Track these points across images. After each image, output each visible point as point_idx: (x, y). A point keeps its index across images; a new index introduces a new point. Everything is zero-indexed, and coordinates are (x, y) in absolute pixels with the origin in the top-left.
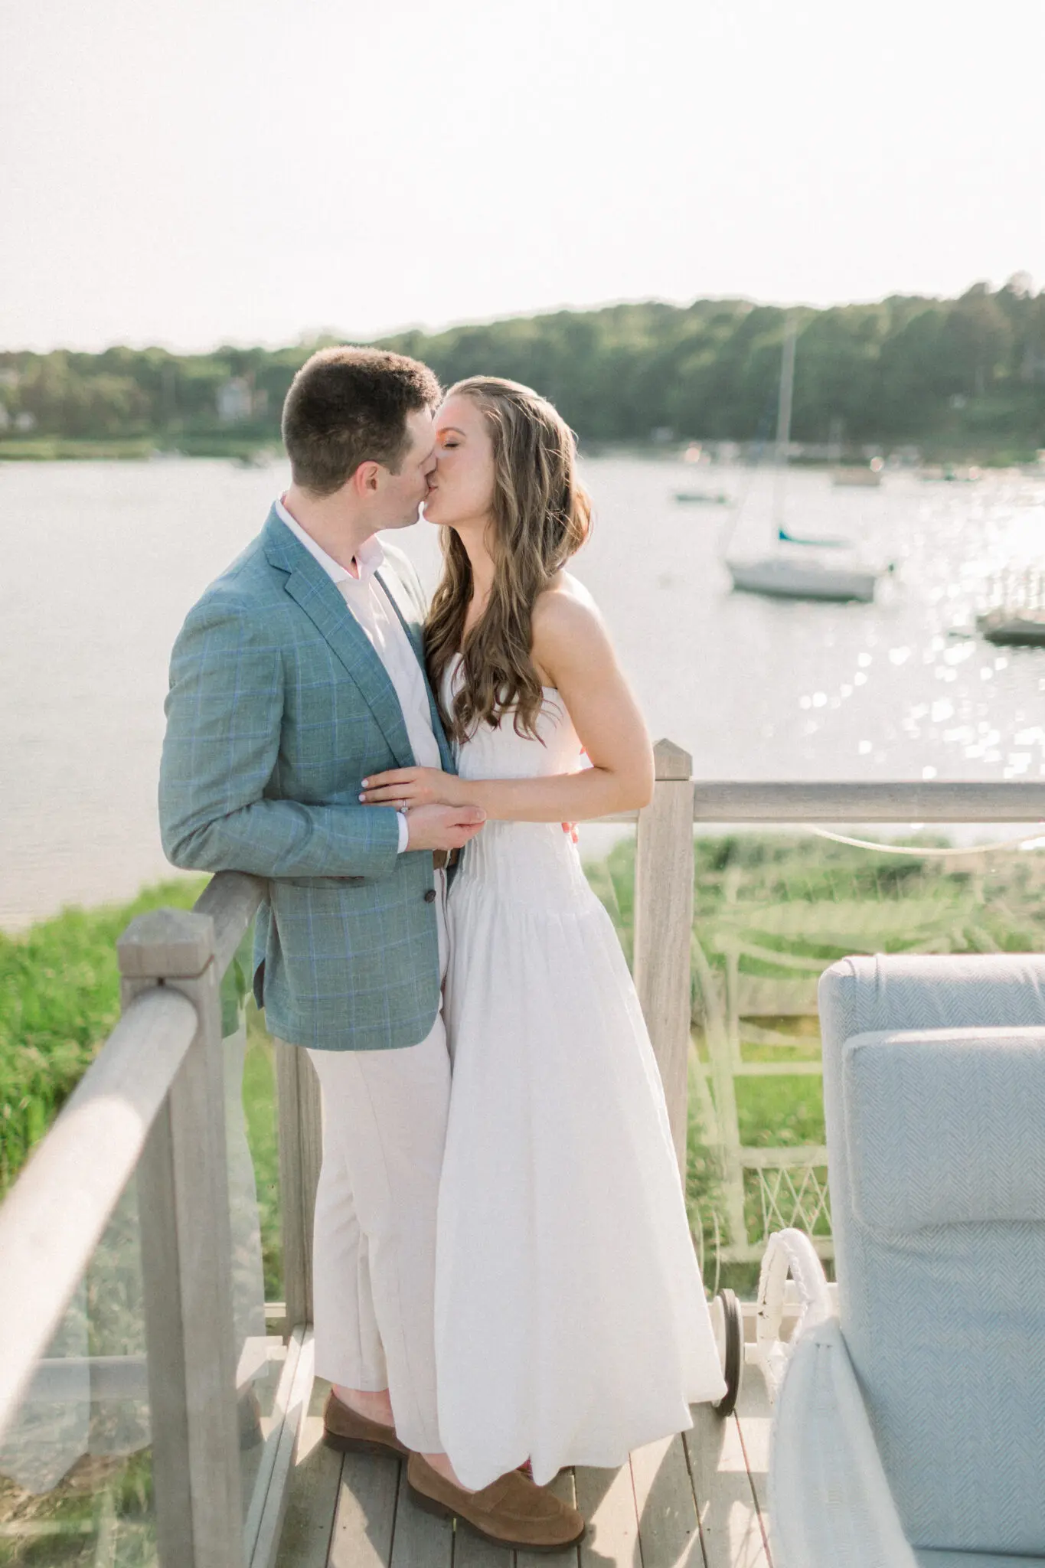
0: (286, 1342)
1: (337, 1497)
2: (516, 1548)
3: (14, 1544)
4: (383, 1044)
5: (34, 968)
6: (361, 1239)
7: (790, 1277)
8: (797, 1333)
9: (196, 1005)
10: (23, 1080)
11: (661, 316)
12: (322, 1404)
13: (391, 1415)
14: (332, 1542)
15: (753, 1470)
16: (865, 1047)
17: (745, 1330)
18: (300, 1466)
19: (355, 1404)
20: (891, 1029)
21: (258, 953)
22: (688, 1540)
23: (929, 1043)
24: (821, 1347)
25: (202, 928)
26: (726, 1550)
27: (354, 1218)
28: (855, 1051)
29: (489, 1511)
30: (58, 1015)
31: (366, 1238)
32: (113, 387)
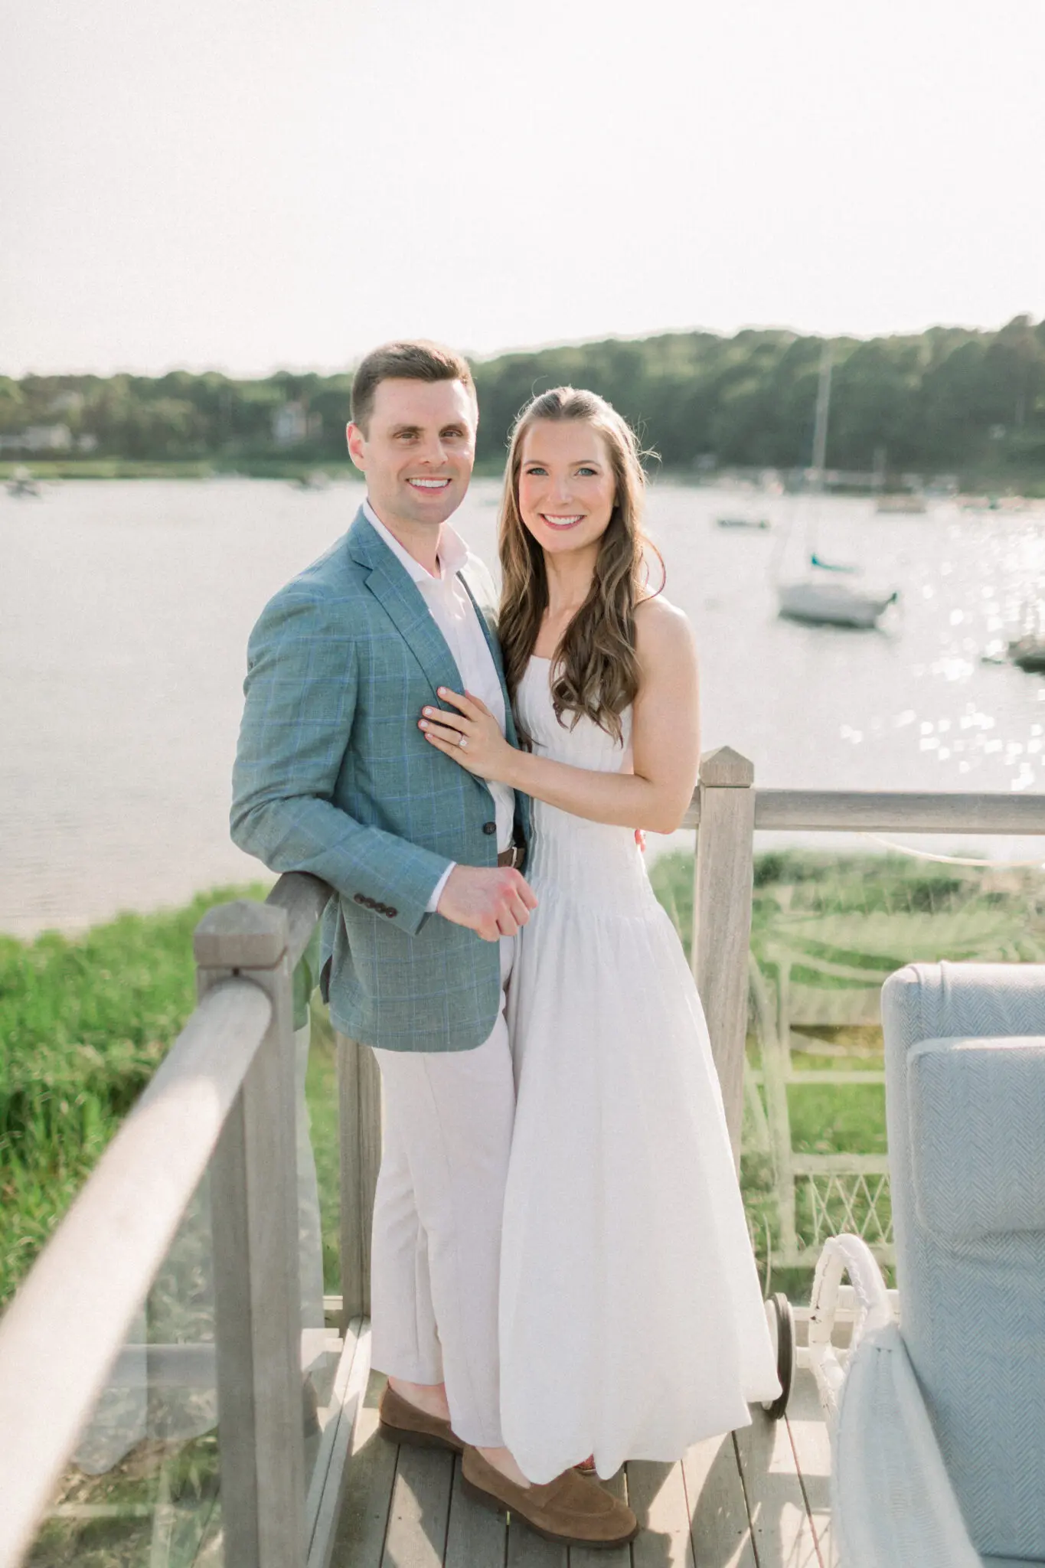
0: (342, 1335)
1: (393, 1487)
2: (568, 1544)
3: (67, 1525)
4: (441, 1048)
5: (91, 969)
6: (419, 1234)
7: (846, 1281)
8: (857, 1337)
9: (271, 996)
10: (80, 1078)
11: (706, 345)
12: (378, 1397)
13: (446, 1408)
14: (388, 1534)
15: (803, 1472)
16: (930, 1053)
17: (798, 1335)
18: (357, 1455)
19: (412, 1398)
20: (956, 1035)
21: (325, 950)
22: (738, 1541)
23: (995, 1050)
24: (882, 1351)
25: (277, 920)
26: (778, 1550)
27: (414, 1214)
28: (921, 1056)
29: (543, 1505)
30: (113, 1014)
31: (425, 1234)
32: (173, 410)
